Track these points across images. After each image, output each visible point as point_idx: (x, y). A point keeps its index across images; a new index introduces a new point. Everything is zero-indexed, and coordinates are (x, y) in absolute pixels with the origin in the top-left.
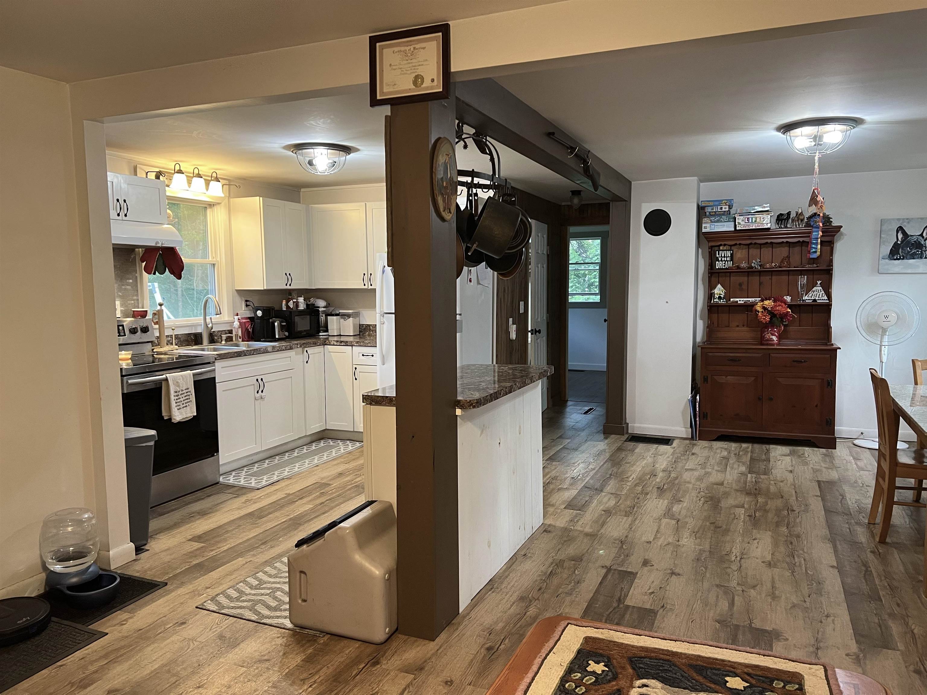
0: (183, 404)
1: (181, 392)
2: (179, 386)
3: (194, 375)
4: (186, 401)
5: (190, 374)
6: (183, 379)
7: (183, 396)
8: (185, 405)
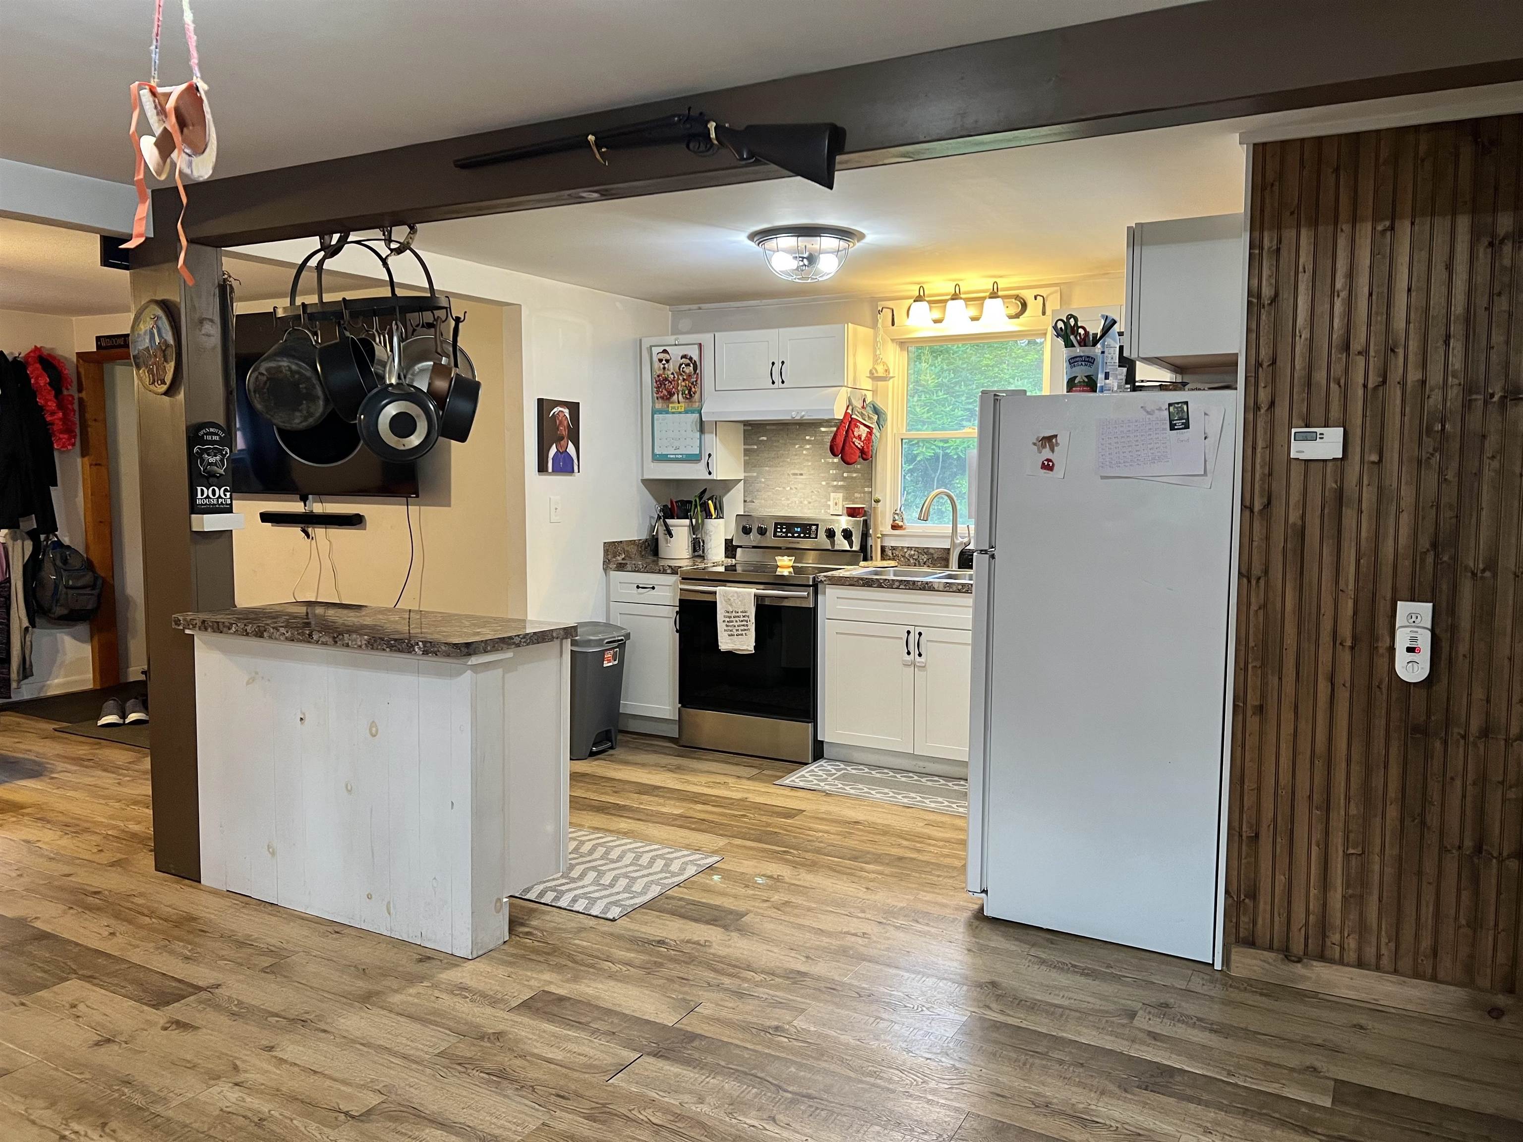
0: (737, 630)
1: (734, 614)
2: (731, 605)
3: (757, 596)
4: (743, 628)
5: (749, 594)
6: (738, 597)
7: (737, 619)
8: (740, 632)
